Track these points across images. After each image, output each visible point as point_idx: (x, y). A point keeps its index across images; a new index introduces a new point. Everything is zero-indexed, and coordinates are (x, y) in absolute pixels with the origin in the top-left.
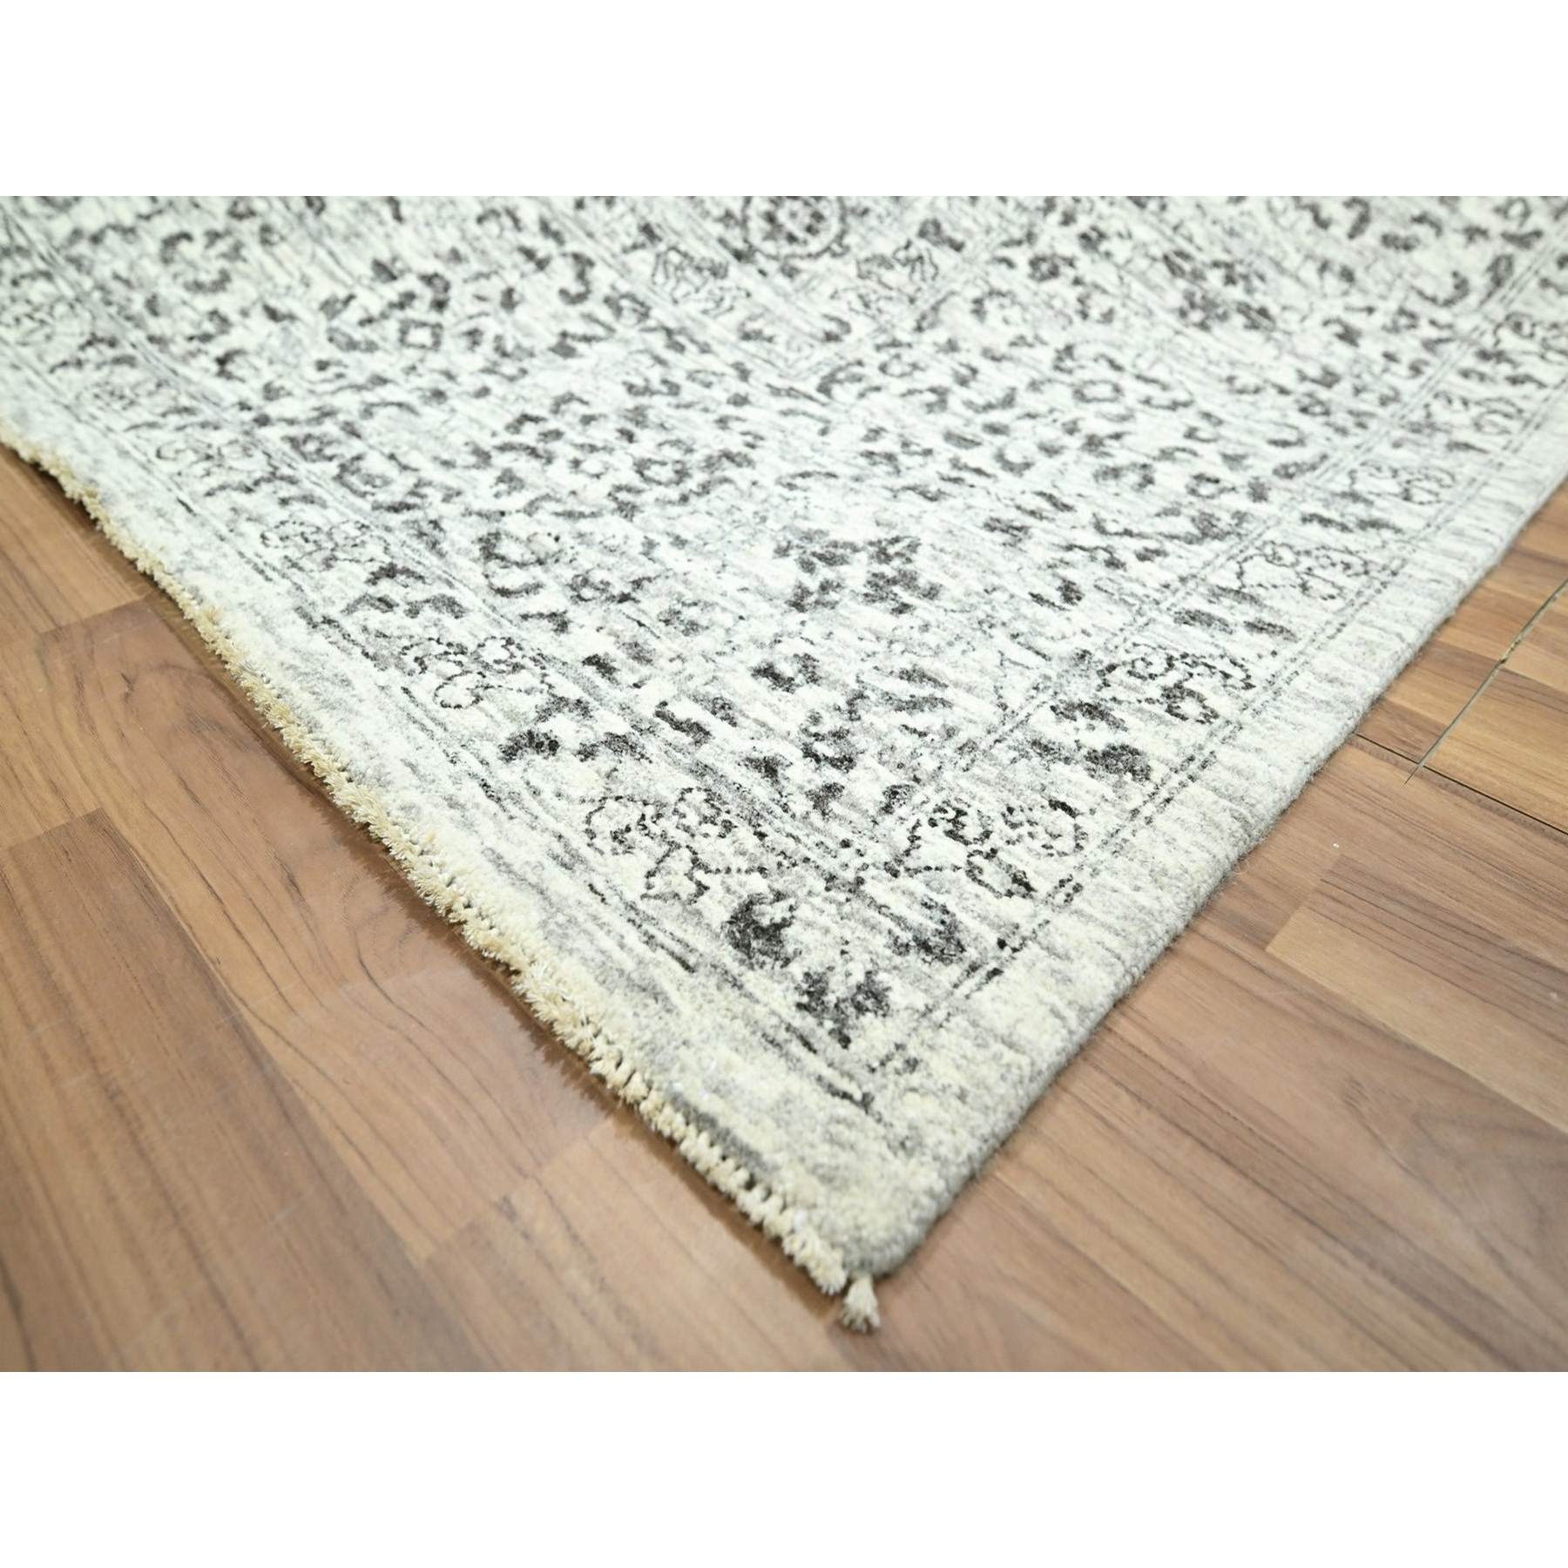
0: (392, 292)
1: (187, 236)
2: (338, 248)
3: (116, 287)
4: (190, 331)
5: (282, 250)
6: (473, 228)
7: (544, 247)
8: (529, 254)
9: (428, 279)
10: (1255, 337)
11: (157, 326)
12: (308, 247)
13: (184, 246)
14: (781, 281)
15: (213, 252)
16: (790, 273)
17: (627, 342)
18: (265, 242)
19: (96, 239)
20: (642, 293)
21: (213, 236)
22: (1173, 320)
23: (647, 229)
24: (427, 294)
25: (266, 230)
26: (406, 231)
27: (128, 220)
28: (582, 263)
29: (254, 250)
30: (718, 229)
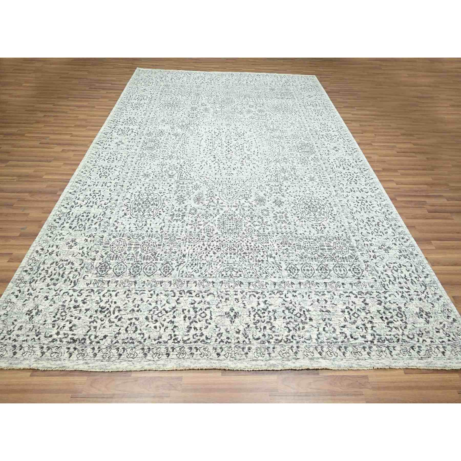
0: (346, 313)
1: (324, 328)
2: (337, 313)
3: (329, 341)
4: (343, 338)
5: (333, 319)
6: (341, 299)
7: (347, 294)
8: (347, 296)
9: (347, 308)
10: (391, 250)
11: (340, 340)
12: (334, 316)
13: (325, 329)
14: (364, 278)
15: (329, 326)
16: (363, 276)
17: (367, 298)
18: (330, 320)
19: (319, 338)
20: (359, 291)
21: (326, 325)
22: (386, 254)
23: (350, 284)
24: (349, 310)
25: (329, 319)
26: (338, 305)
27: (318, 333)
28: (351, 292)
29: (331, 322)
30: (354, 278)
